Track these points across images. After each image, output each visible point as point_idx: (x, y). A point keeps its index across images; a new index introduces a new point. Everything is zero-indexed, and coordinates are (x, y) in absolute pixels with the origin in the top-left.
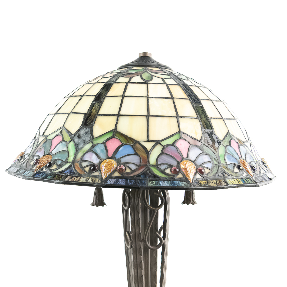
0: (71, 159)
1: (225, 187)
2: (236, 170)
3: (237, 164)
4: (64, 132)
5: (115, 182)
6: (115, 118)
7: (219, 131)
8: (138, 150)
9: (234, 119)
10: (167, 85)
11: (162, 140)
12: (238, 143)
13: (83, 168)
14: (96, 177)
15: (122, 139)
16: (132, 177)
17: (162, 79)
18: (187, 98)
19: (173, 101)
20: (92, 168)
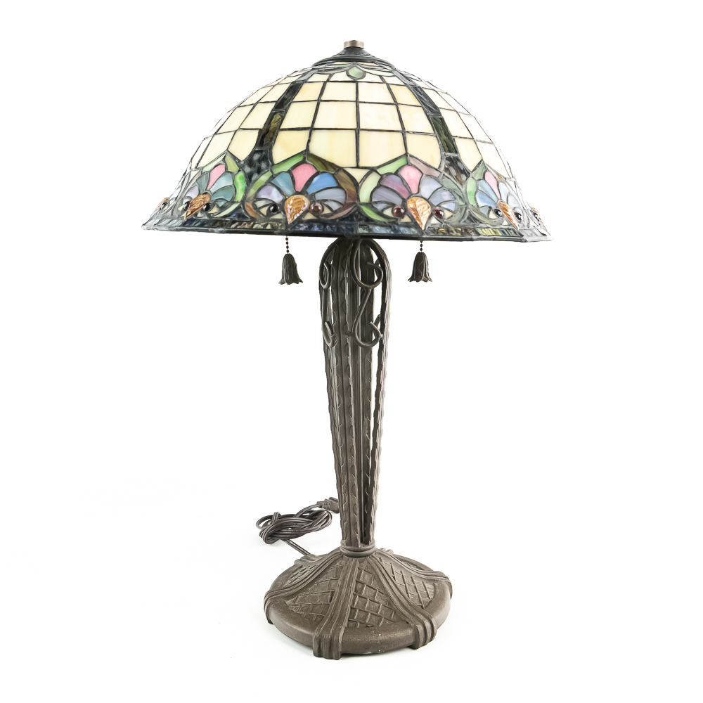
0: (239, 197)
1: (474, 237)
2: (492, 215)
3: (494, 207)
4: (229, 159)
5: (306, 228)
6: (306, 133)
7: (468, 157)
8: (341, 180)
9: (492, 143)
10: (388, 85)
11: (379, 167)
12: (497, 178)
13: (258, 209)
14: (278, 221)
15: (318, 164)
16: (334, 221)
17: (381, 76)
18: (419, 104)
19: (398, 108)
20: (272, 208)
